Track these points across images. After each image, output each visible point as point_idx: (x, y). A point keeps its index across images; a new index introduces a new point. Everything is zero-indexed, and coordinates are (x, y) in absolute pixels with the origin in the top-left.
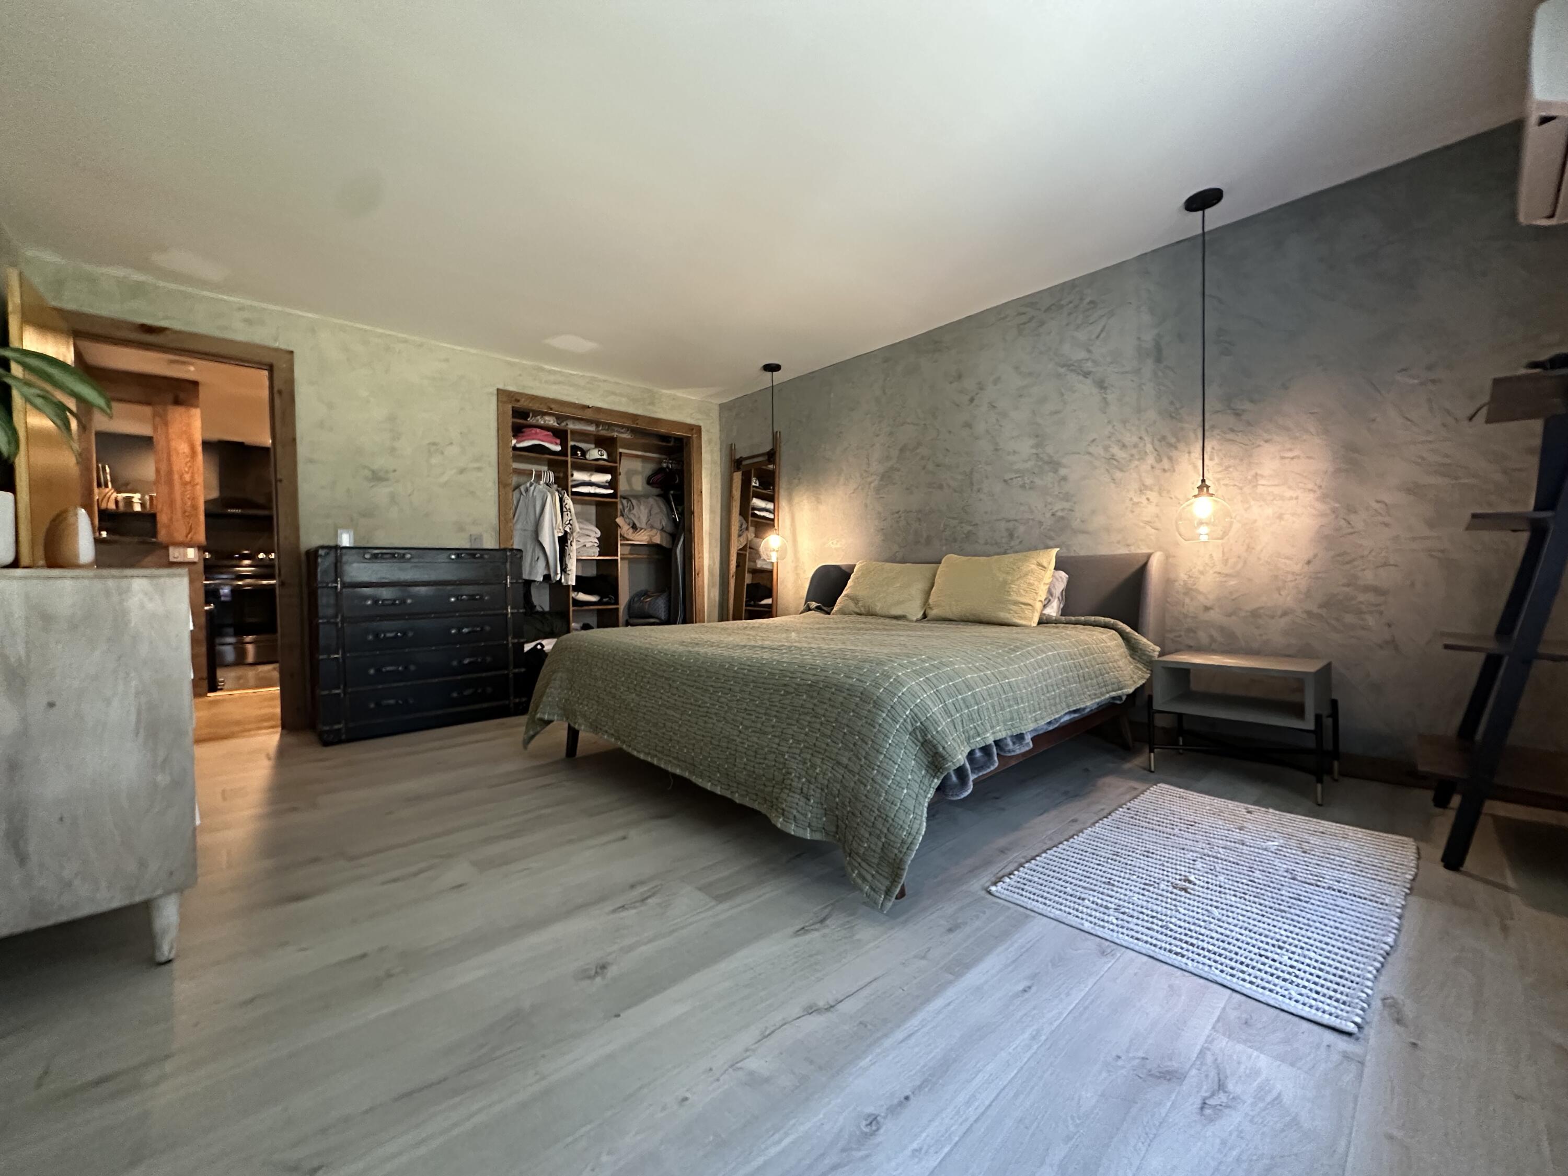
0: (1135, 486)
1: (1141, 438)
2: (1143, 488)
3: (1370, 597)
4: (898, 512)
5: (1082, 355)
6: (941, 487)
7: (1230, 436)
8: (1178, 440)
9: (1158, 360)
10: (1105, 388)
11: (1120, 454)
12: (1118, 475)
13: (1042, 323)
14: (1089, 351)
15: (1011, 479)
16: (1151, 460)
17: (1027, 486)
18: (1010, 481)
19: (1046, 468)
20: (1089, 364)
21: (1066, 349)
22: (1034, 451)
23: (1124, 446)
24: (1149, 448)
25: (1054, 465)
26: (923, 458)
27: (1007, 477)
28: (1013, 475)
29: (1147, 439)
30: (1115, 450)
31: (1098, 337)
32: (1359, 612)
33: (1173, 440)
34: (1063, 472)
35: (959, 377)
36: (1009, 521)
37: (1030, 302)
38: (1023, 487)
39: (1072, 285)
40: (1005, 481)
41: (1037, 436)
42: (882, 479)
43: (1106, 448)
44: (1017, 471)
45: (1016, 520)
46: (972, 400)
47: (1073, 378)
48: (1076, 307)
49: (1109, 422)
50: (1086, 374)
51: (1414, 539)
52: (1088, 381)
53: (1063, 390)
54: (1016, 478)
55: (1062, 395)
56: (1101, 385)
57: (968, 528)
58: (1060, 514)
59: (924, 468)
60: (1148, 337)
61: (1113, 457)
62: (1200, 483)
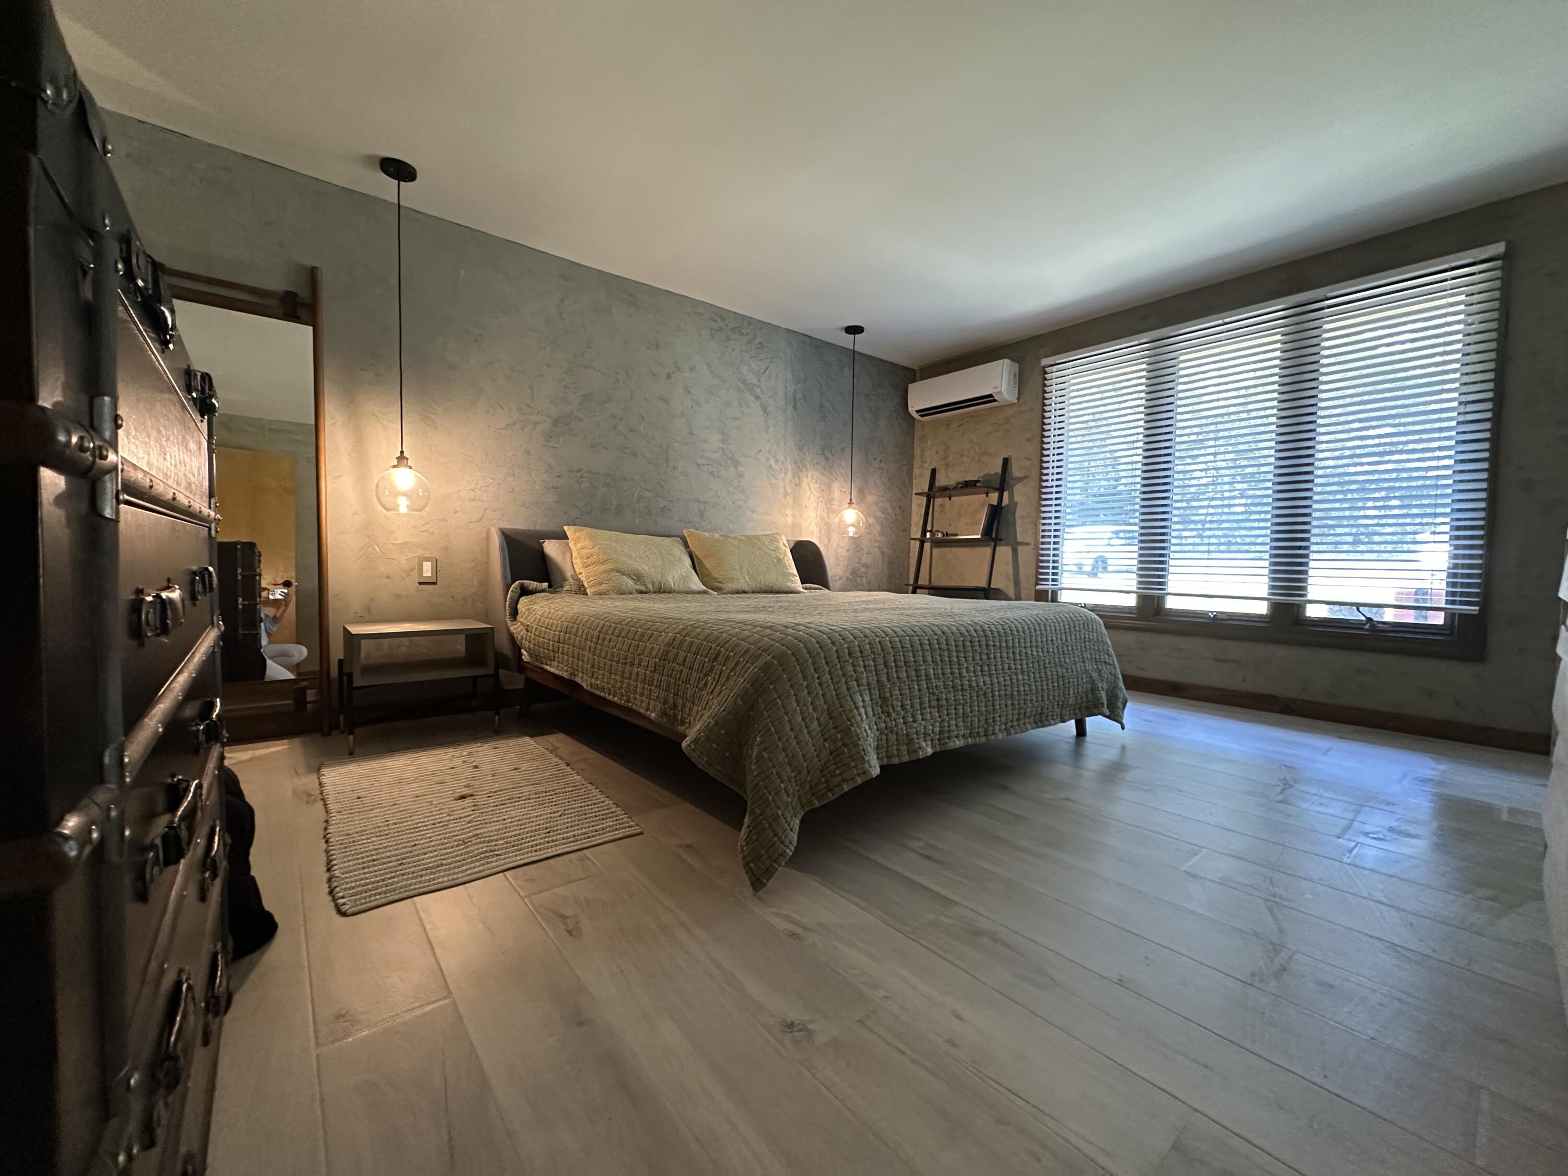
0: (782, 491)
1: (786, 458)
2: (786, 495)
3: (863, 569)
4: (580, 471)
5: (755, 381)
6: (635, 455)
7: (824, 471)
8: (803, 467)
9: (795, 407)
10: (767, 414)
11: (775, 467)
12: (773, 481)
13: (728, 339)
14: (759, 381)
15: (703, 465)
16: (790, 475)
17: (715, 475)
19: (729, 462)
20: (758, 390)
21: (745, 369)
22: (721, 445)
23: (777, 461)
24: (789, 467)
25: (737, 464)
26: (613, 416)
27: (700, 461)
28: (704, 462)
29: (788, 459)
30: (772, 462)
31: (764, 373)
32: (861, 577)
33: (801, 466)
34: (741, 469)
35: (657, 346)
37: (719, 314)
38: (712, 474)
39: (750, 320)
40: (697, 464)
41: (723, 433)
42: (556, 422)
43: (768, 459)
44: (708, 459)
46: (669, 376)
47: (748, 396)
48: (751, 340)
49: (769, 440)
50: (757, 398)
51: (875, 541)
52: (758, 403)
53: (742, 403)
54: (707, 464)
55: (741, 406)
56: (764, 409)
57: (662, 503)
58: (738, 503)
59: (615, 428)
60: (791, 388)
61: (771, 467)
62: (849, 501)
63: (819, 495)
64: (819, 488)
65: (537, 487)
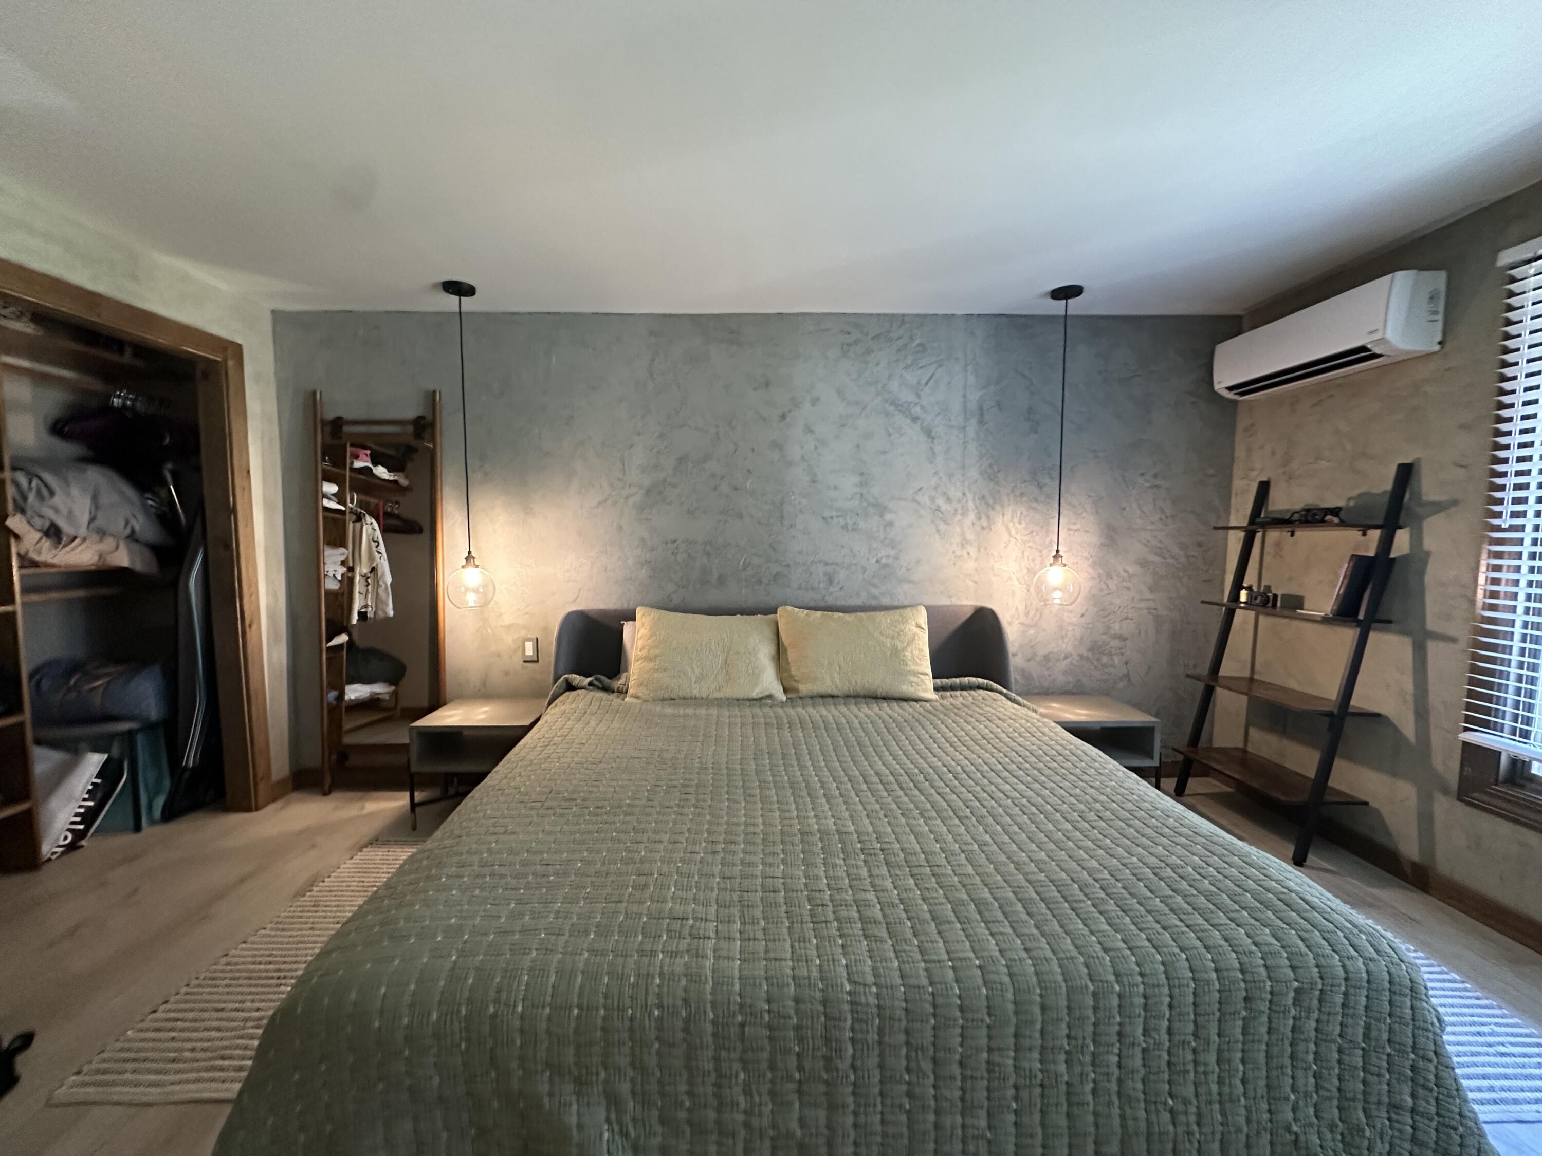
0: (957, 539)
1: (964, 494)
2: (964, 543)
3: (1115, 643)
4: (674, 542)
5: (911, 398)
6: (740, 516)
7: (1034, 505)
8: (995, 502)
9: (981, 422)
10: (933, 438)
11: (945, 507)
12: (943, 527)
13: (869, 352)
14: (918, 396)
15: (832, 518)
16: (972, 516)
17: (850, 528)
18: (829, 520)
19: (871, 510)
20: (918, 409)
21: (894, 386)
22: (858, 490)
23: (949, 500)
24: (971, 504)
25: (882, 510)
26: (713, 475)
27: (827, 514)
28: (834, 514)
29: (970, 496)
30: (940, 501)
31: (927, 384)
32: (1110, 654)
33: (991, 501)
34: (889, 517)
35: (767, 384)
36: (826, 564)
37: (855, 321)
38: (845, 527)
39: (902, 319)
40: (824, 518)
41: (862, 474)
42: (648, 492)
43: (933, 499)
44: (837, 510)
45: (837, 564)
46: (783, 417)
47: (900, 420)
48: (906, 345)
49: (936, 473)
50: (915, 419)
51: (1142, 600)
52: (917, 427)
53: (891, 430)
54: (837, 516)
55: (890, 435)
56: (929, 433)
57: (775, 569)
58: (884, 561)
59: (715, 488)
60: (974, 396)
61: (938, 509)
62: (1054, 553)
63: (1025, 538)
64: (1026, 528)
65: (630, 562)
